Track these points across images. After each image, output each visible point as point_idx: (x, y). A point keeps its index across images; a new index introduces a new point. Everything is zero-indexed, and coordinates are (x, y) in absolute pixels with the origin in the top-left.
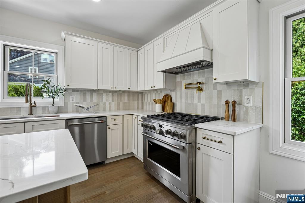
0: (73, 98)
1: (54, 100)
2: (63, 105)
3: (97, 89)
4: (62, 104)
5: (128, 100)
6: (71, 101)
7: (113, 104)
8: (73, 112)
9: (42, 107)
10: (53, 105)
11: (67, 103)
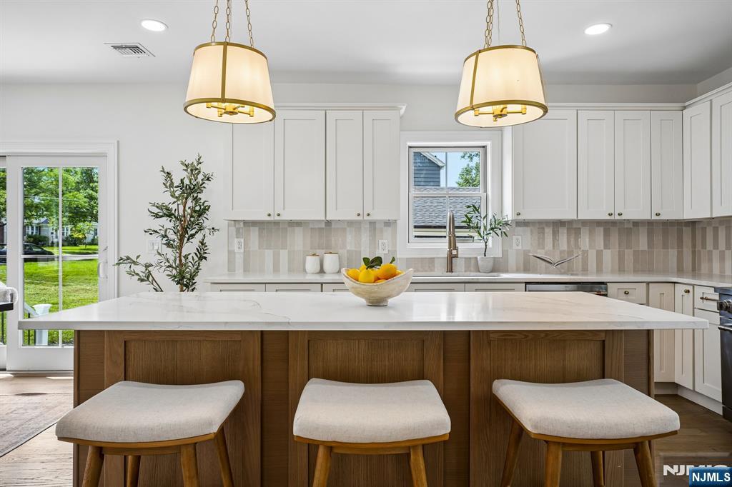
0: (517, 239)
1: (486, 246)
2: (501, 256)
3: (576, 218)
4: (497, 253)
5: (650, 244)
6: (515, 247)
7: (608, 256)
8: (518, 271)
9: (465, 258)
10: (485, 256)
11: (507, 251)
